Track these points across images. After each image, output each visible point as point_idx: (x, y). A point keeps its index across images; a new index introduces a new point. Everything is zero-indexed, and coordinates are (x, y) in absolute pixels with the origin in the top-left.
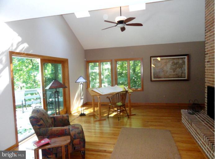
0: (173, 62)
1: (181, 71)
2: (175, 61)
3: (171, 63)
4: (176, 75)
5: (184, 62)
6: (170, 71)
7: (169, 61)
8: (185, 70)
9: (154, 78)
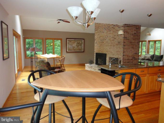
0: (77, 43)
1: (81, 47)
2: (78, 42)
3: (76, 43)
4: (79, 49)
5: (82, 43)
6: (76, 47)
7: (76, 42)
8: (83, 47)
9: (68, 50)
